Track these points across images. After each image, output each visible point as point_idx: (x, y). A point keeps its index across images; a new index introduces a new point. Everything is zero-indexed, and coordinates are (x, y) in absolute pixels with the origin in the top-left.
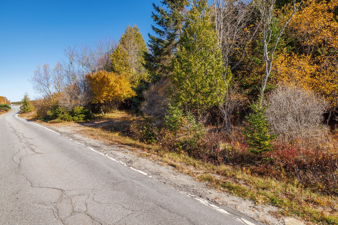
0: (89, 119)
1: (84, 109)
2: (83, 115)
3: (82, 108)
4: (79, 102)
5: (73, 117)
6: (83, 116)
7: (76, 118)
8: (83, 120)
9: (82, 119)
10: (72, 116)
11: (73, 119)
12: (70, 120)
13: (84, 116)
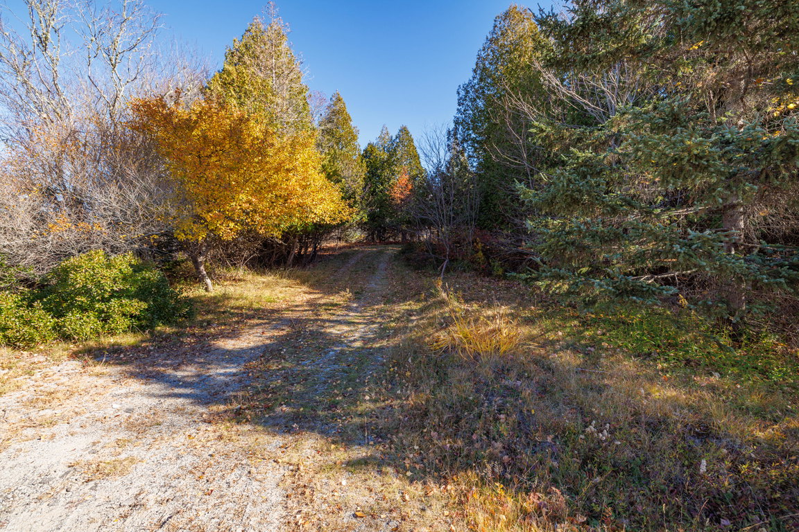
0: (168, 322)
1: (137, 269)
2: (135, 302)
3: (124, 262)
4: (101, 228)
5: (59, 314)
6: (136, 306)
7: (83, 323)
8: (132, 329)
9: (123, 323)
10: (49, 310)
11: (57, 328)
12: (32, 340)
13: (144, 305)
